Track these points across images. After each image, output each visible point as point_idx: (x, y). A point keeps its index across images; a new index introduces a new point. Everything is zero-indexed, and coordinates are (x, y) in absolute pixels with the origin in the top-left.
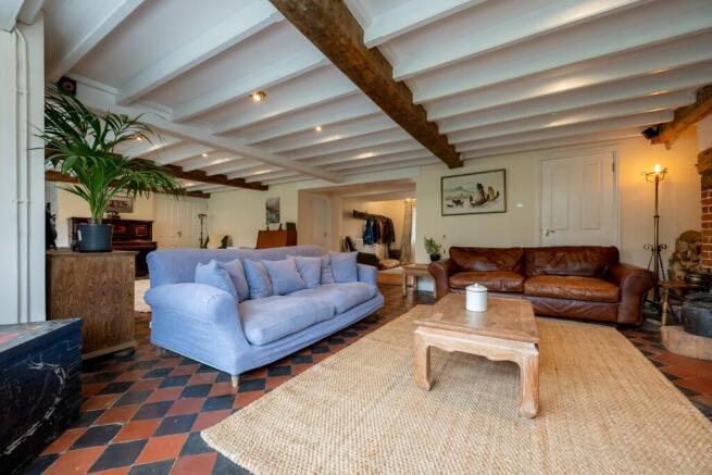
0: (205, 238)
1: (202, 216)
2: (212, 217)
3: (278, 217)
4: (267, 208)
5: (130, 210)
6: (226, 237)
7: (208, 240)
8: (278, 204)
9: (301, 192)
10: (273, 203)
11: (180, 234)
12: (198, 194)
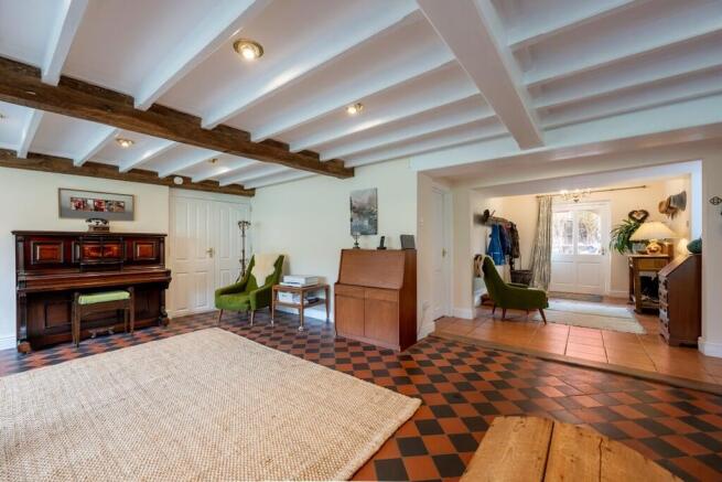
0: (248, 257)
1: (243, 224)
2: (258, 225)
3: (374, 224)
4: (352, 208)
5: (130, 216)
6: (281, 258)
7: (252, 263)
8: (374, 200)
9: (422, 175)
10: (364, 200)
11: (211, 252)
12: (237, 190)
